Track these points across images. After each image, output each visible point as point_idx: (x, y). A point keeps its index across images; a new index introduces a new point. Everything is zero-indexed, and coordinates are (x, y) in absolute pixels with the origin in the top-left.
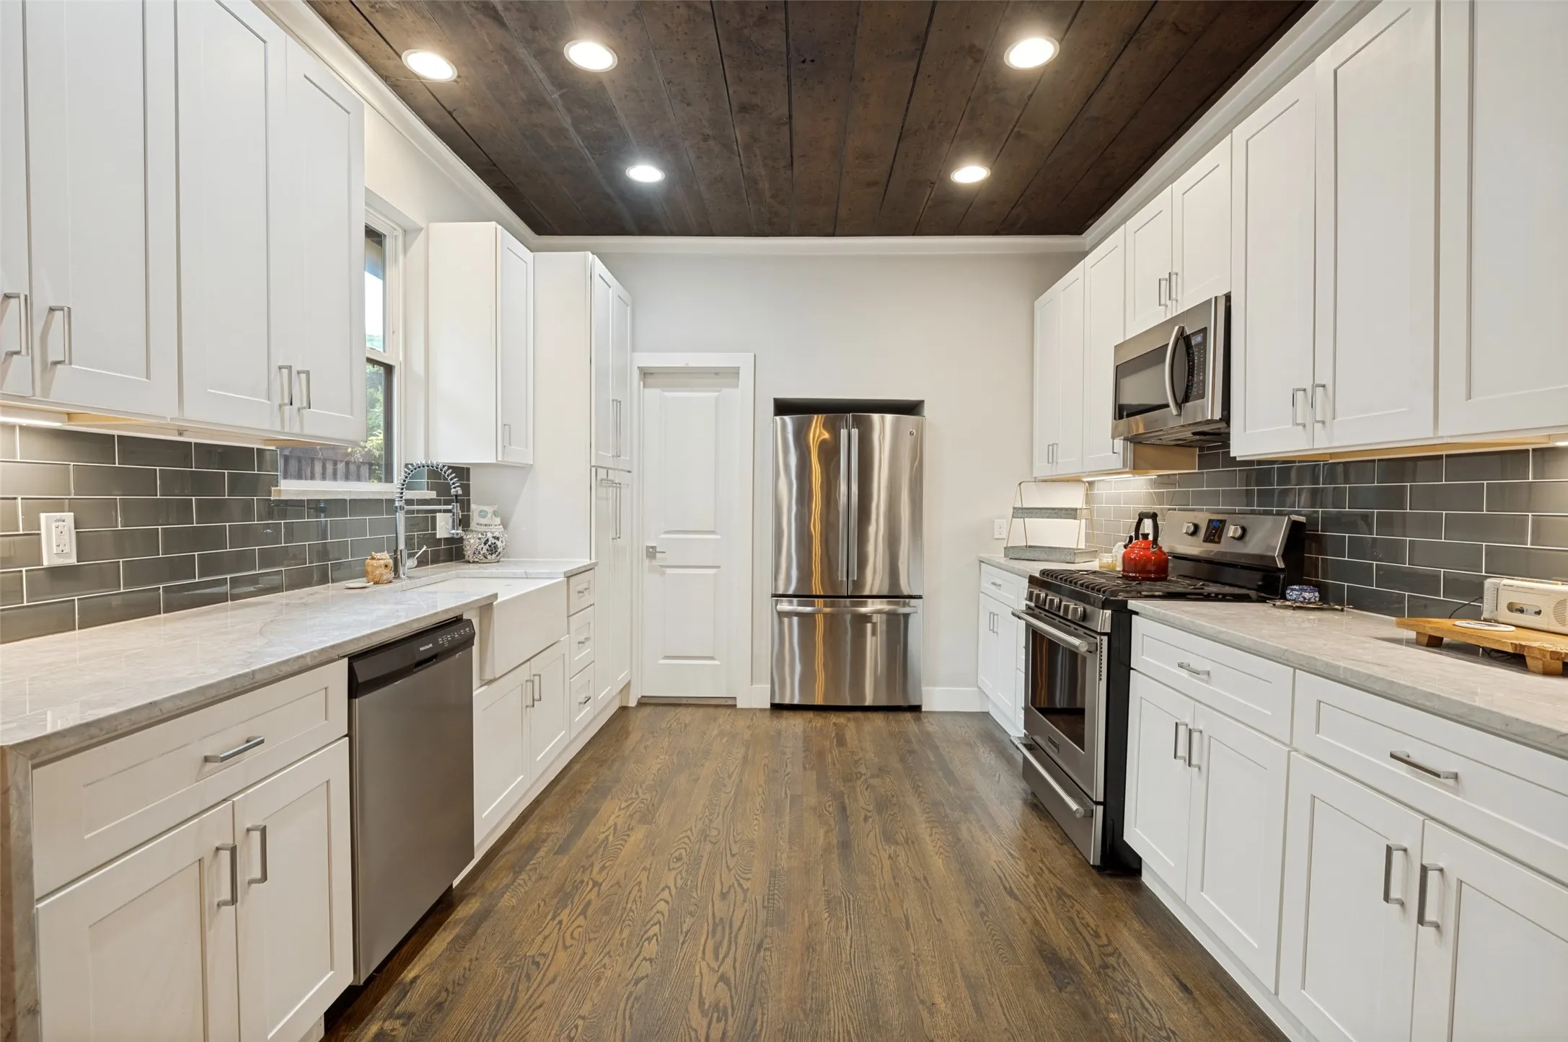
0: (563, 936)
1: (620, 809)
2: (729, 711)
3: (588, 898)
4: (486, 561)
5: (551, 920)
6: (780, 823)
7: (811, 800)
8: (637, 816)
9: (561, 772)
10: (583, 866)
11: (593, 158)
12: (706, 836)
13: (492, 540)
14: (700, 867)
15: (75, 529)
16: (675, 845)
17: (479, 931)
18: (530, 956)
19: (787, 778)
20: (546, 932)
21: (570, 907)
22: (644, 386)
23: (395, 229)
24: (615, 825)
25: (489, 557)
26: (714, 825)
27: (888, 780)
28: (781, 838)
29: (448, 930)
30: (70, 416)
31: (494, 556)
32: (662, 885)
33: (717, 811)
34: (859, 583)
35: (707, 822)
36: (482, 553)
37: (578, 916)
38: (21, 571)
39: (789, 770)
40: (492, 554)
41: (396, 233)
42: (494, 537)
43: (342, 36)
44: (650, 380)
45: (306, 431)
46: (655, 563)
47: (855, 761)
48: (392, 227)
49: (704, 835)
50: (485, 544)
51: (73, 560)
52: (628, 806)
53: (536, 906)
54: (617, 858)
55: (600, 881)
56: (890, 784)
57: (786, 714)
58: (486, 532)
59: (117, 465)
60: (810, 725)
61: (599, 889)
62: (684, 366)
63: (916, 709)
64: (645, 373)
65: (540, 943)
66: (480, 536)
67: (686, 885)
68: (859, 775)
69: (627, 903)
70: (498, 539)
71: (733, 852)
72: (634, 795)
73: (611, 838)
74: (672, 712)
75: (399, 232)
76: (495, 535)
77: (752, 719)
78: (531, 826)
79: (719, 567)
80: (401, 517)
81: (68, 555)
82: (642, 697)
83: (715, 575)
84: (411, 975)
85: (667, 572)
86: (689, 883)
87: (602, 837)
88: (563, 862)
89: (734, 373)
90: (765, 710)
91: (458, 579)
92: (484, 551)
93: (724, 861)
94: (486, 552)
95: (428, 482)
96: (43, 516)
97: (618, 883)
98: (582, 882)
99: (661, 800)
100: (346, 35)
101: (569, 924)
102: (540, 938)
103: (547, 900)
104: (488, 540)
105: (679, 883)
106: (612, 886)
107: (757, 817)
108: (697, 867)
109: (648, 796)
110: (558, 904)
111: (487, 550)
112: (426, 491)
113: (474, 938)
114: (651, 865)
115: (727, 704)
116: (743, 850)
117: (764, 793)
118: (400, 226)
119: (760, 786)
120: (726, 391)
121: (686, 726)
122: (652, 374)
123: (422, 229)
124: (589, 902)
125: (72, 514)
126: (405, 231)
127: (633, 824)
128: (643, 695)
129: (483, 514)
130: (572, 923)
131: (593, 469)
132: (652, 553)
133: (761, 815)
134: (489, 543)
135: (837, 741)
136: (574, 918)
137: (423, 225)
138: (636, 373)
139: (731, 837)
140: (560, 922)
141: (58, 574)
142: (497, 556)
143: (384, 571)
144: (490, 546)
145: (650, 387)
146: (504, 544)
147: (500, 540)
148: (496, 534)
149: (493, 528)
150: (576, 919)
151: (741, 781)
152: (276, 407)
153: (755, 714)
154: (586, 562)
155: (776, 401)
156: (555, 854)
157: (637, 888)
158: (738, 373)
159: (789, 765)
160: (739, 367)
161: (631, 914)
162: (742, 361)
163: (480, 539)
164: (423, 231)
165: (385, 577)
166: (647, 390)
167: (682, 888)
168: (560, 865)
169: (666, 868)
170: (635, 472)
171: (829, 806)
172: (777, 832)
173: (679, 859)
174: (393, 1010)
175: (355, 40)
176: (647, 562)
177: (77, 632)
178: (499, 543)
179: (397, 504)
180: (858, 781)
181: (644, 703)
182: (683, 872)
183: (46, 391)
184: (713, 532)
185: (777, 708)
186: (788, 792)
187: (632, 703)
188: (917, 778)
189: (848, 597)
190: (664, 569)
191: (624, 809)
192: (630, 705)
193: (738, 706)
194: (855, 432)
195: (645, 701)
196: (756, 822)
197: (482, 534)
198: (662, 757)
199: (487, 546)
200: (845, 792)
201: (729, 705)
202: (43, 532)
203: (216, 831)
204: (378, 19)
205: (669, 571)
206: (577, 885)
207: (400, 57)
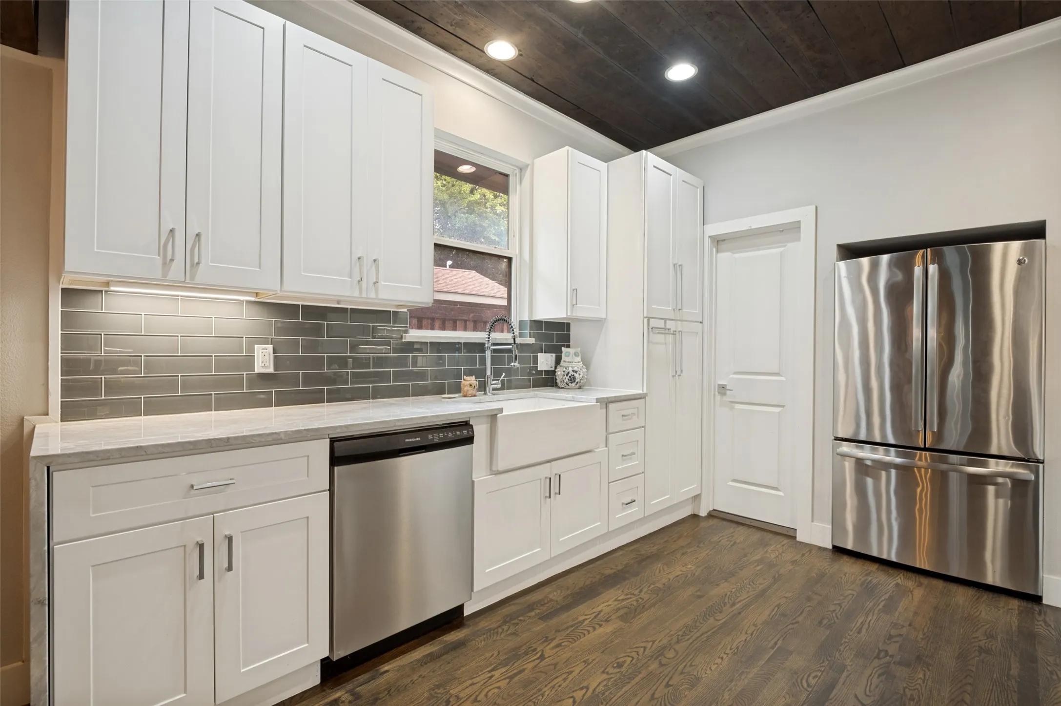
0: (483, 689)
1: (616, 600)
2: (786, 541)
3: (525, 667)
4: (569, 387)
5: (488, 671)
6: (743, 672)
7: (796, 662)
8: (621, 612)
9: (605, 554)
10: (547, 638)
11: (635, 75)
12: (662, 655)
13: (571, 373)
14: (629, 682)
15: (274, 354)
16: (629, 651)
17: (444, 657)
18: (450, 694)
19: (791, 626)
20: (475, 681)
21: (509, 667)
22: (717, 251)
23: (515, 170)
24: (600, 612)
25: (570, 384)
26: (677, 647)
27: (921, 676)
28: (730, 690)
29: (432, 646)
30: (257, 294)
31: (573, 384)
32: (585, 684)
33: (692, 634)
34: (939, 435)
35: (675, 639)
36: (565, 381)
37: (505, 679)
38: (244, 374)
39: (800, 619)
40: (572, 383)
41: (516, 172)
42: (574, 371)
43: (453, 54)
44: (723, 246)
45: (380, 296)
46: (726, 399)
47: (890, 635)
48: (513, 169)
49: (660, 653)
50: (567, 375)
51: (271, 370)
52: (623, 600)
53: (490, 655)
54: (575, 641)
55: (546, 656)
56: (920, 681)
57: (845, 559)
58: (568, 367)
59: (300, 321)
60: (865, 578)
61: (540, 662)
62: (747, 228)
63: (1037, 599)
64: (718, 241)
65: (468, 686)
66: (564, 370)
67: (603, 694)
68: (882, 654)
69: (546, 686)
70: (576, 372)
71: (671, 683)
72: (636, 592)
73: (586, 622)
74: (731, 529)
75: (517, 171)
76: (574, 369)
77: (803, 555)
78: (547, 589)
79: (783, 406)
80: (488, 354)
81: (268, 367)
82: (714, 510)
83: (779, 413)
84: (386, 668)
85: (736, 407)
86: (607, 693)
87: (581, 618)
88: (541, 626)
89: (794, 228)
90: (825, 549)
91: (537, 399)
92: (566, 380)
93: (655, 687)
94: (567, 381)
95: (530, 332)
96: (256, 346)
97: (556, 665)
98: (535, 649)
99: (654, 605)
100: (453, 51)
101: (495, 682)
102: (470, 682)
103: (501, 654)
104: (569, 373)
105: (601, 688)
106: (549, 665)
107: (725, 656)
108: (628, 681)
109: (646, 597)
110: (504, 660)
111: (568, 380)
112: (529, 338)
113: (437, 660)
114: (594, 660)
115: (787, 534)
116: (682, 685)
117: (752, 634)
118: (517, 167)
119: (755, 625)
120: (790, 245)
121: (735, 543)
122: (724, 240)
123: (528, 165)
124: (523, 670)
125: (272, 346)
126: (521, 169)
127: (613, 617)
128: (715, 508)
129: (568, 355)
130: (496, 683)
131: (646, 320)
132: (723, 389)
133: (730, 656)
134: (570, 375)
135: (884, 606)
136: (502, 678)
137: (528, 162)
138: (707, 241)
139: (681, 667)
140: (492, 676)
141: (264, 377)
142: (576, 384)
143: (470, 389)
144: (570, 377)
145: (721, 252)
146: (581, 376)
147: (578, 373)
148: (576, 369)
149: (574, 364)
150: (502, 680)
151: (740, 613)
152: (356, 282)
153: (810, 551)
154: (639, 391)
155: (840, 246)
156: (540, 618)
157: (564, 676)
158: (800, 227)
159: (804, 615)
160: (799, 222)
161: (541, 697)
162: (804, 215)
163: (564, 372)
164: (529, 167)
165: (470, 393)
166: (720, 255)
167: (597, 695)
168: (534, 628)
169: (603, 669)
170: (706, 322)
171: (814, 677)
172: (731, 681)
173: (620, 666)
174: (356, 688)
175: (460, 53)
176: (718, 397)
177: (273, 408)
178: (576, 375)
179: (486, 345)
180: (876, 660)
181: (714, 515)
182: (612, 680)
183: (193, 278)
184: (777, 374)
185: (839, 551)
186: (780, 643)
187: (703, 513)
188: (969, 688)
189: (925, 449)
190: (733, 404)
191: (619, 600)
192: (700, 515)
193: (798, 539)
194: (933, 269)
195: (714, 514)
196: (719, 661)
197: (566, 368)
198: (689, 566)
199: (568, 377)
200: (849, 668)
201: (788, 535)
202: (256, 355)
203: (199, 532)
204: (459, 32)
205: (738, 406)
206: (529, 651)
207: (484, 52)
